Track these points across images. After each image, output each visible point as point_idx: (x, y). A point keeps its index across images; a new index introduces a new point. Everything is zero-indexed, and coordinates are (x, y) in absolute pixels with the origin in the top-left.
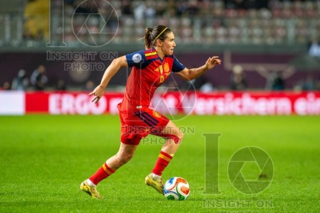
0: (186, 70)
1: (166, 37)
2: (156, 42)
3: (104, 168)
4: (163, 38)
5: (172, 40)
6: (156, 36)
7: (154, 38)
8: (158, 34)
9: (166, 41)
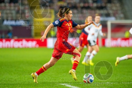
0: (78, 25)
1: (69, 13)
2: (64, 15)
3: (43, 68)
4: (67, 13)
5: (71, 14)
6: (65, 12)
7: (64, 13)
8: (65, 11)
9: (69, 14)
